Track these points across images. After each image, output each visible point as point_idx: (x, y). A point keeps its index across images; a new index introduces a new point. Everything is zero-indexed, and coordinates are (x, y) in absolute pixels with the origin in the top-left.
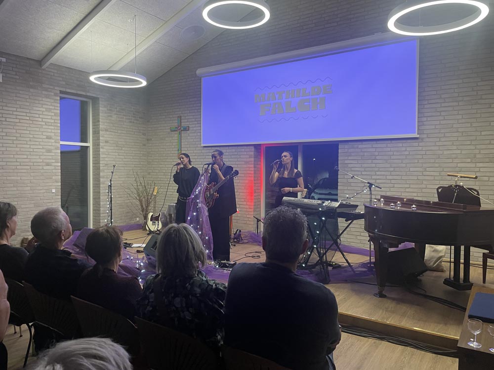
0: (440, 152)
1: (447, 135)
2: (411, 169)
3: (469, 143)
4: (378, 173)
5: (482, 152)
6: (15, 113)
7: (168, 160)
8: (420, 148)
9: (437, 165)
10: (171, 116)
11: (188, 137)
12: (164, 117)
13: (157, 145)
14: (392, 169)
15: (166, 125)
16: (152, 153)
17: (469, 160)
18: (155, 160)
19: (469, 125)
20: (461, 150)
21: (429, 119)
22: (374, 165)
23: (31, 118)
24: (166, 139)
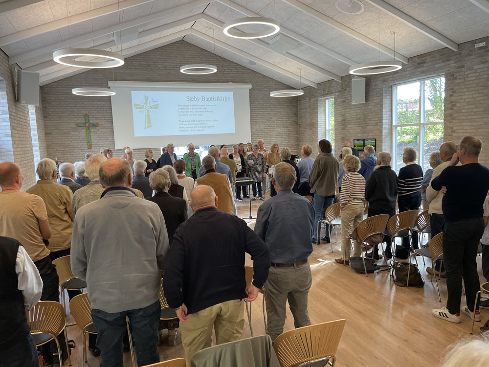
7: (74, 151)
10: (76, 114)
11: (98, 132)
12: (67, 115)
13: (61, 138)
15: (70, 121)
16: (54, 145)
18: (57, 152)
24: (72, 133)
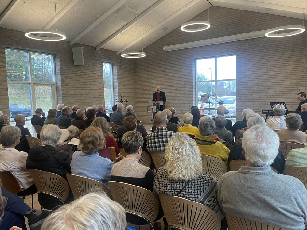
0: (283, 83)
1: (285, 76)
2: (270, 91)
3: (295, 79)
4: (254, 93)
5: (300, 83)
6: (88, 72)
8: (274, 82)
9: (281, 89)
12: (144, 70)
13: (141, 84)
14: (261, 91)
16: (138, 88)
17: (295, 86)
18: (139, 92)
19: (295, 71)
20: (292, 82)
21: (277, 69)
22: (253, 90)
23: (94, 74)
24: (146, 81)
